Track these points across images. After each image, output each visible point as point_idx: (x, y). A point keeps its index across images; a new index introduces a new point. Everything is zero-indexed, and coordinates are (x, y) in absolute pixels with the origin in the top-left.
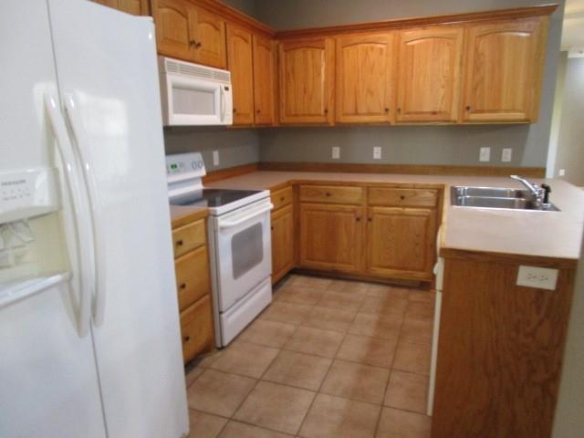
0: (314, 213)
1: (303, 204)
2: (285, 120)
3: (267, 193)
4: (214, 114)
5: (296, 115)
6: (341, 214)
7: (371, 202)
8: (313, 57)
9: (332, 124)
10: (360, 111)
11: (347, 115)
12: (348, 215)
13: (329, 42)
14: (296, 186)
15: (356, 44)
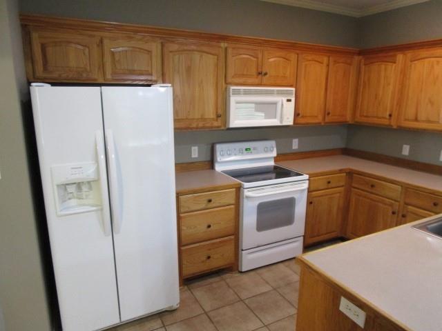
0: (361, 198)
1: (353, 189)
2: (359, 119)
3: (306, 177)
4: (275, 118)
5: (367, 117)
6: (381, 205)
7: (408, 201)
8: (386, 69)
9: (395, 127)
10: (419, 119)
11: (408, 120)
12: (386, 206)
13: (400, 57)
14: (350, 174)
15: (424, 58)
